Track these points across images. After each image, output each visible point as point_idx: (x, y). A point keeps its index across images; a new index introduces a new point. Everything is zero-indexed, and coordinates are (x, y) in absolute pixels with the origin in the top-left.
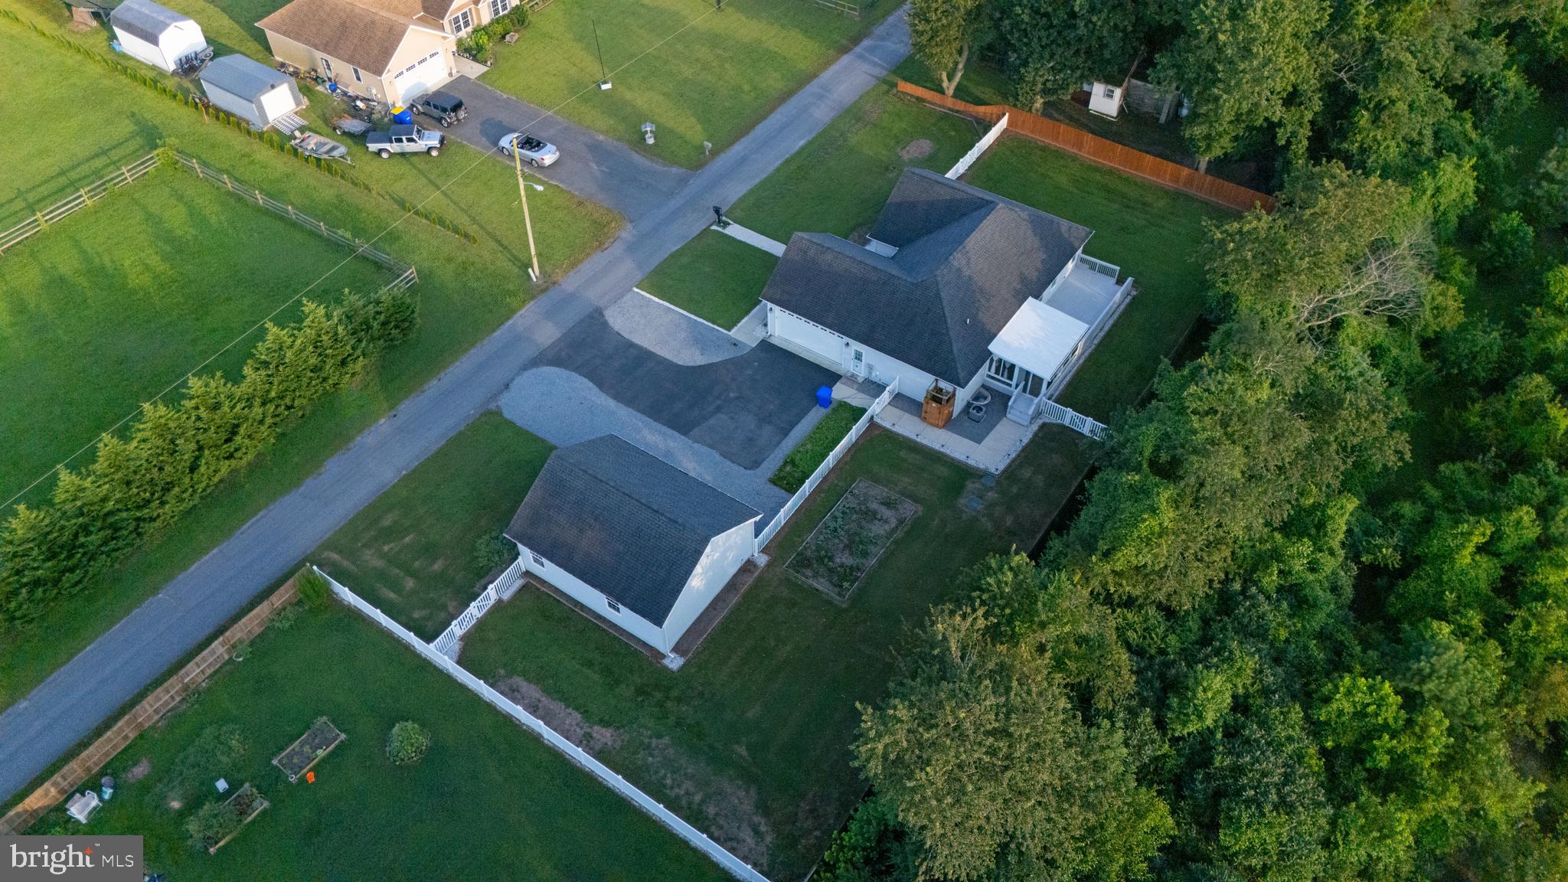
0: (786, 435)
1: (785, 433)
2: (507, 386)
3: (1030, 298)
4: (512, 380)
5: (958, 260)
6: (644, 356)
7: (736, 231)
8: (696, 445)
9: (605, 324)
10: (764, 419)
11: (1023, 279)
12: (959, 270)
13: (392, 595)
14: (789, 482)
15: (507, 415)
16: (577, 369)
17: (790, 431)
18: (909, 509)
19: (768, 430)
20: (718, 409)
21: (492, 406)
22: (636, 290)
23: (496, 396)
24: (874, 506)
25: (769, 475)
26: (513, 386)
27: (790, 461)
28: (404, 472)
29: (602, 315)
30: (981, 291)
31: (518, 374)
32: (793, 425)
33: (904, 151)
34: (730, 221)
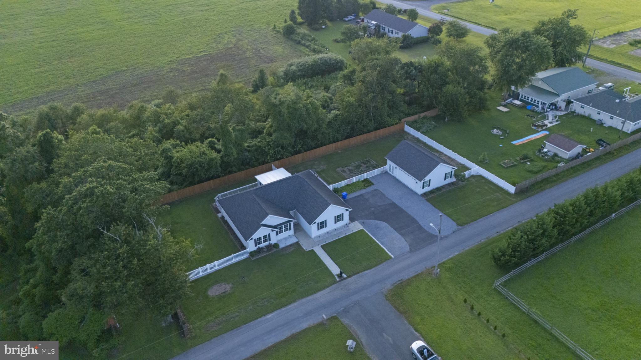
1: (361, 195)
2: (454, 232)
9: (410, 245)
14: (367, 182)
15: (455, 223)
16: (426, 231)
18: (339, 170)
19: (367, 197)
20: (379, 206)
21: (460, 227)
22: (393, 256)
23: (458, 230)
24: (348, 172)
25: (372, 186)
26: (452, 232)
27: (365, 187)
28: (492, 215)
29: (410, 249)
31: (449, 235)
32: (358, 196)
33: (226, 290)
34: (336, 277)
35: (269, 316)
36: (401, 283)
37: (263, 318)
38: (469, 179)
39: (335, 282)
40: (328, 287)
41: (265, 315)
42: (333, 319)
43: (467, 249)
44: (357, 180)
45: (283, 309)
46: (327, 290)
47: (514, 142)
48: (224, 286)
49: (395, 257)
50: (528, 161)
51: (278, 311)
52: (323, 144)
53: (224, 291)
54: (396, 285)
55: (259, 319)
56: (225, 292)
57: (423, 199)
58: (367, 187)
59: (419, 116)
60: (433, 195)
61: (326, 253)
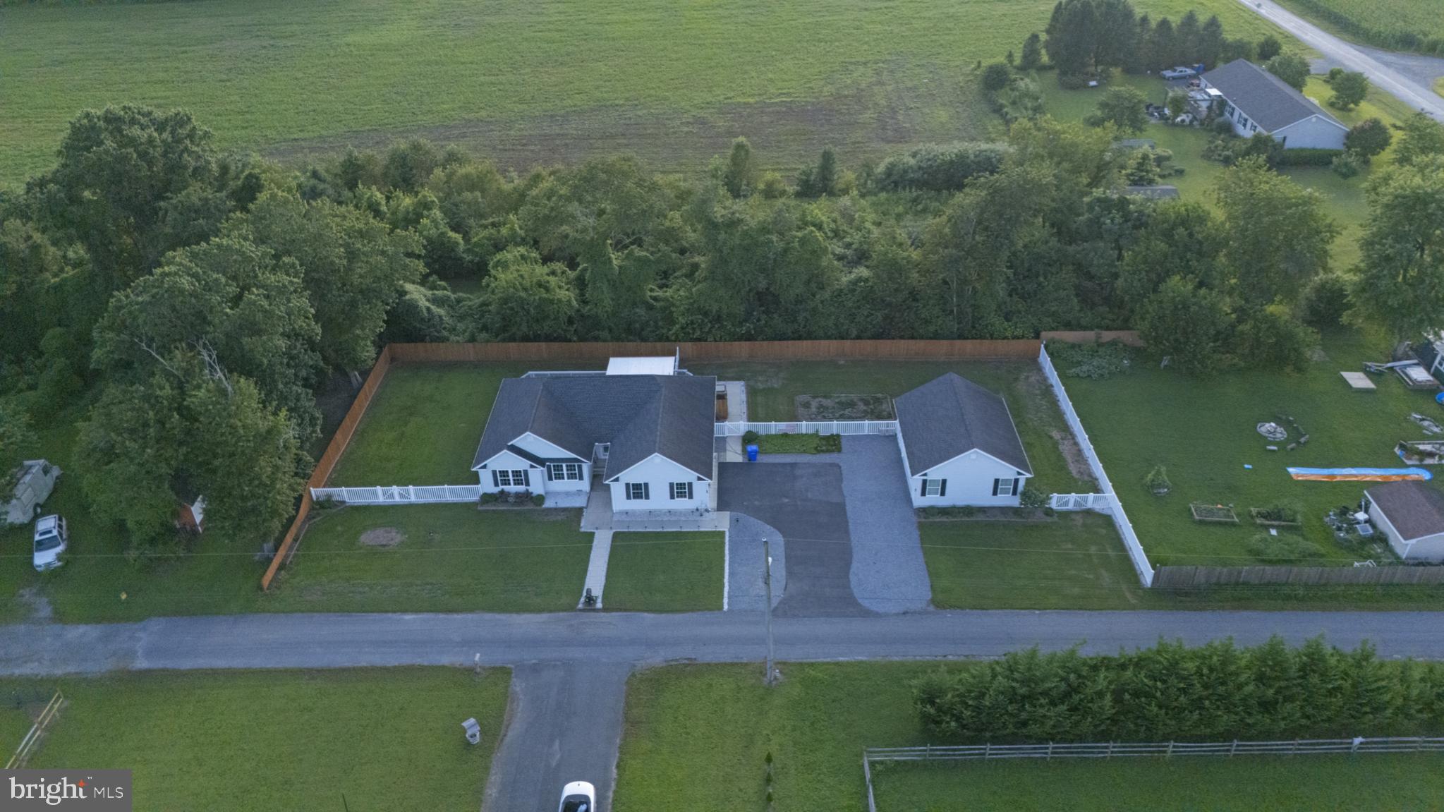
0: (795, 464)
1: (793, 465)
2: (905, 613)
4: (897, 614)
6: (795, 561)
9: (785, 601)
10: (793, 478)
14: (833, 443)
15: (930, 595)
16: (847, 586)
17: (791, 464)
19: (798, 472)
20: (806, 500)
21: (932, 608)
22: (726, 607)
23: (922, 613)
24: (814, 408)
25: (835, 455)
26: (901, 610)
27: (818, 450)
28: (1037, 612)
29: (776, 609)
31: (886, 615)
32: (784, 465)
33: (391, 543)
34: (583, 599)
35: (408, 617)
36: (686, 665)
37: (396, 616)
38: (1073, 516)
39: (571, 608)
40: (551, 611)
41: (405, 611)
42: (502, 672)
43: (896, 659)
44: (812, 431)
45: (441, 616)
46: (544, 616)
47: (1292, 470)
48: (394, 534)
49: (729, 610)
50: (1273, 527)
51: (431, 615)
52: (810, 336)
53: (384, 543)
54: (673, 663)
56: (384, 546)
57: (915, 519)
58: (823, 451)
59: (1099, 337)
60: (944, 519)
61: (609, 550)
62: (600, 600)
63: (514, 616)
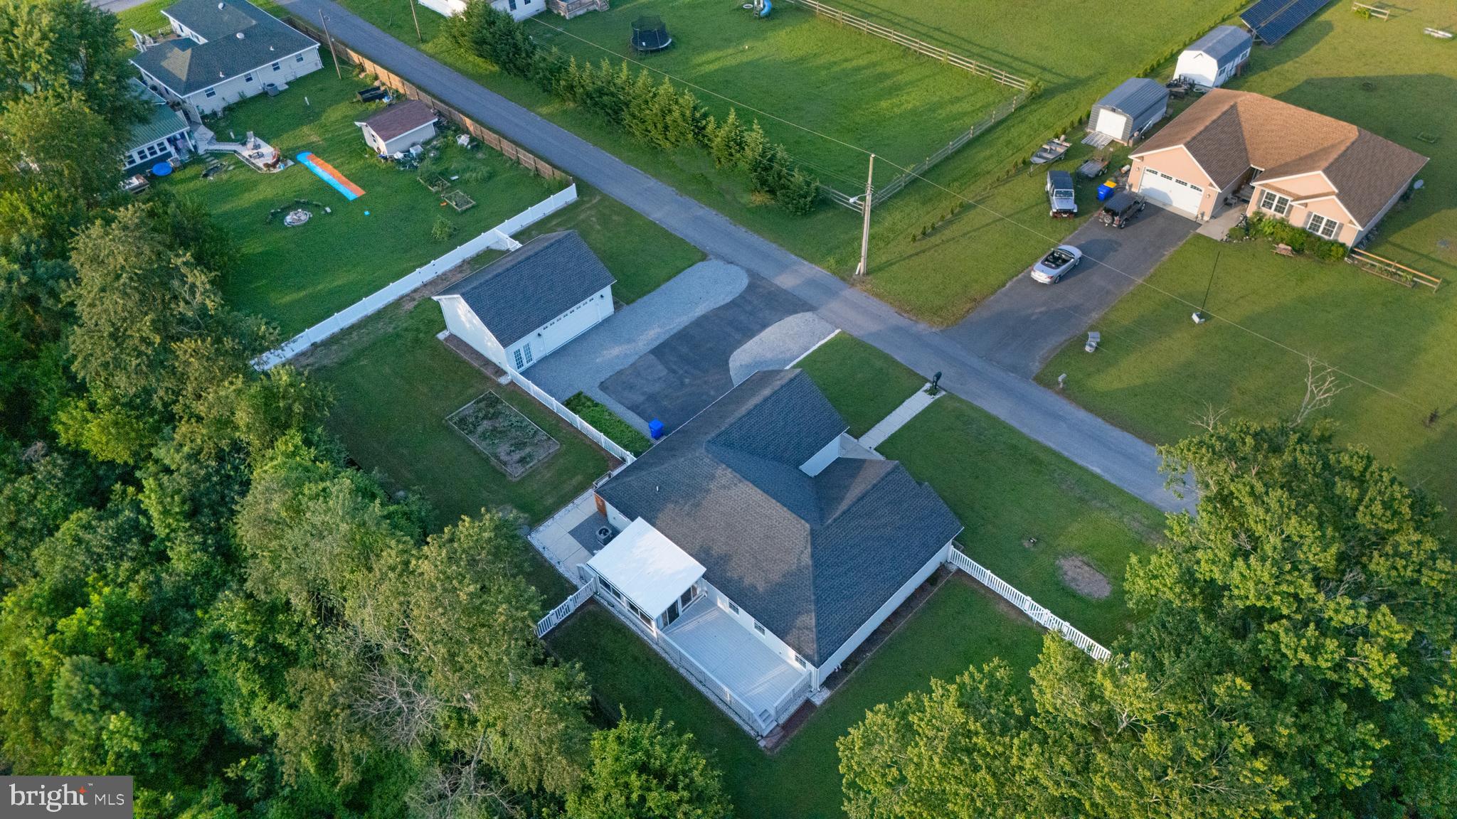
0: (629, 409)
1: (634, 408)
2: (730, 262)
3: (703, 570)
4: (736, 264)
5: (724, 474)
6: (749, 333)
7: (919, 402)
8: (637, 357)
9: (793, 312)
10: (652, 398)
11: (726, 558)
12: (713, 477)
13: (554, 223)
15: (699, 263)
16: (741, 296)
17: (633, 411)
18: (516, 472)
19: (639, 399)
21: (711, 256)
22: (837, 331)
23: (719, 257)
26: (730, 265)
27: (596, 405)
28: (657, 222)
29: (807, 310)
30: (698, 505)
31: (742, 267)
32: (640, 414)
33: (1079, 564)
34: (937, 396)
35: (1098, 470)
37: (1107, 477)
39: (951, 396)
41: (1097, 477)
42: (1042, 381)
45: (1066, 454)
47: (352, 196)
48: (1070, 573)
49: (837, 328)
51: (1076, 460)
53: (1087, 568)
54: (913, 319)
55: (1113, 482)
57: (628, 306)
61: (877, 426)
62: (925, 388)
63: (1002, 417)
